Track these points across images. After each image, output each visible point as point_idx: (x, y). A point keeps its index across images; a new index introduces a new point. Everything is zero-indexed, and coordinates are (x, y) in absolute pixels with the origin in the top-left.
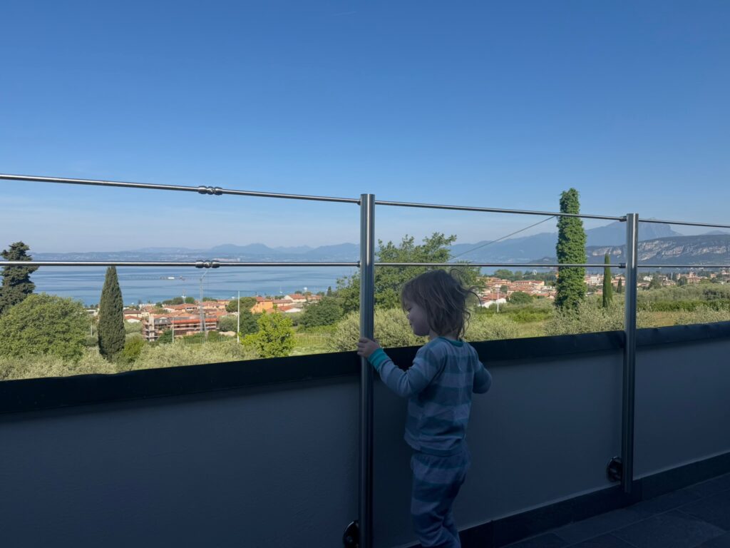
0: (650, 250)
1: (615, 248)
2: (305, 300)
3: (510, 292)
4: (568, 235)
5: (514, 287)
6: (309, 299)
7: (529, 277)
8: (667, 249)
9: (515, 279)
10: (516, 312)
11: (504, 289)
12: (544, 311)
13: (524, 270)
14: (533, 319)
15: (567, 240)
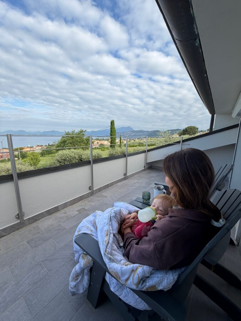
0: (129, 134)
1: (122, 133)
2: (41, 148)
3: (99, 144)
4: (112, 131)
5: (100, 142)
6: (42, 147)
7: (103, 140)
8: (132, 133)
9: (100, 140)
10: (101, 149)
11: (98, 143)
12: (107, 148)
13: (102, 138)
14: (105, 150)
15: (112, 132)
